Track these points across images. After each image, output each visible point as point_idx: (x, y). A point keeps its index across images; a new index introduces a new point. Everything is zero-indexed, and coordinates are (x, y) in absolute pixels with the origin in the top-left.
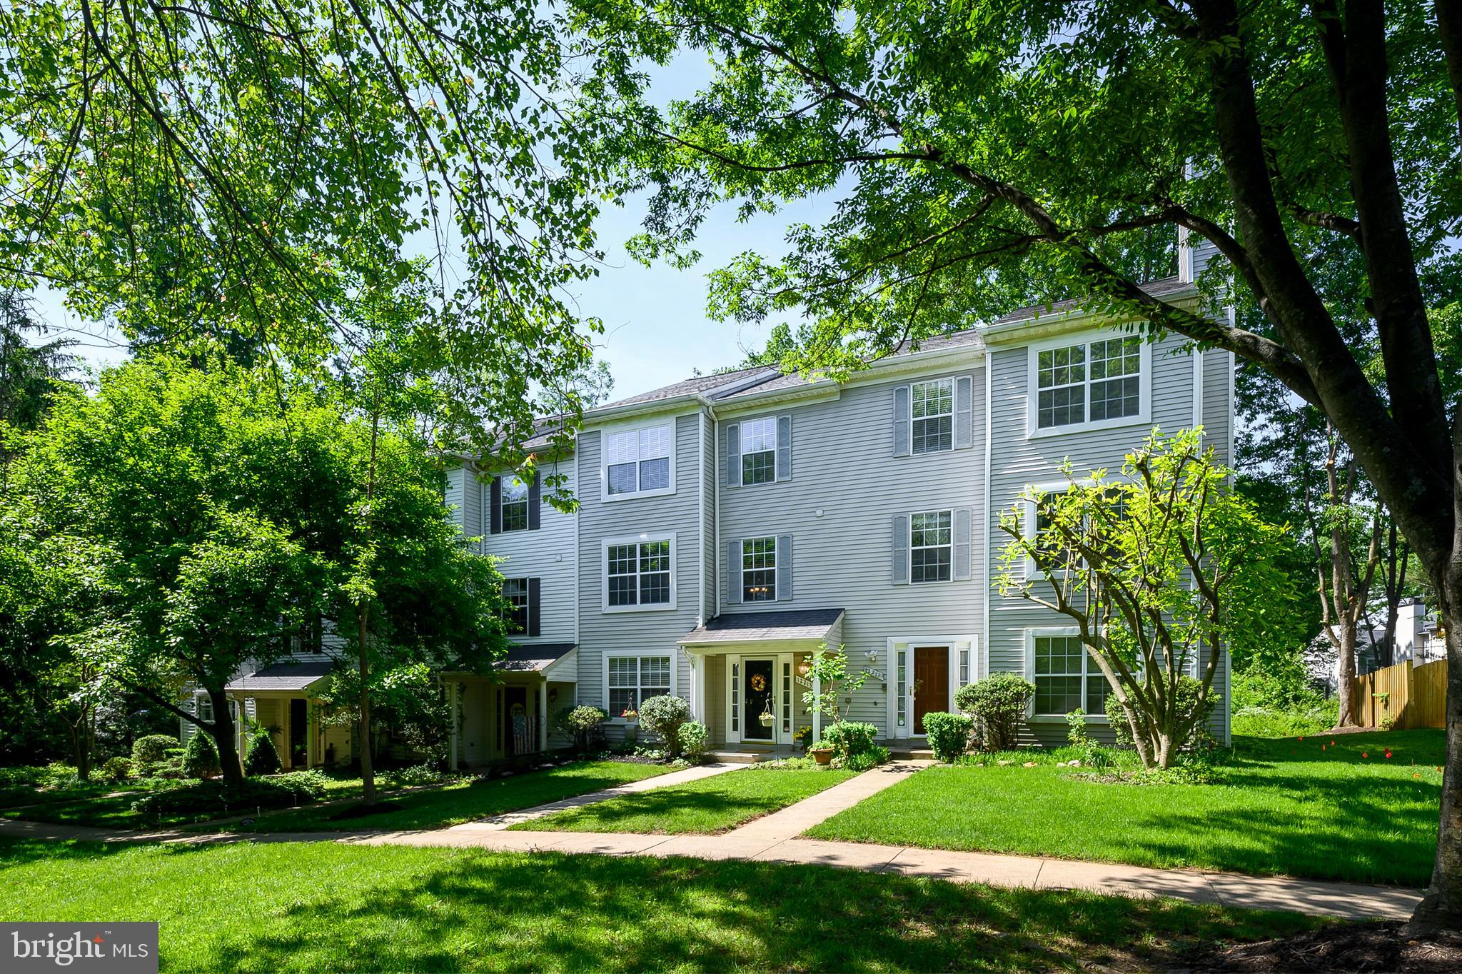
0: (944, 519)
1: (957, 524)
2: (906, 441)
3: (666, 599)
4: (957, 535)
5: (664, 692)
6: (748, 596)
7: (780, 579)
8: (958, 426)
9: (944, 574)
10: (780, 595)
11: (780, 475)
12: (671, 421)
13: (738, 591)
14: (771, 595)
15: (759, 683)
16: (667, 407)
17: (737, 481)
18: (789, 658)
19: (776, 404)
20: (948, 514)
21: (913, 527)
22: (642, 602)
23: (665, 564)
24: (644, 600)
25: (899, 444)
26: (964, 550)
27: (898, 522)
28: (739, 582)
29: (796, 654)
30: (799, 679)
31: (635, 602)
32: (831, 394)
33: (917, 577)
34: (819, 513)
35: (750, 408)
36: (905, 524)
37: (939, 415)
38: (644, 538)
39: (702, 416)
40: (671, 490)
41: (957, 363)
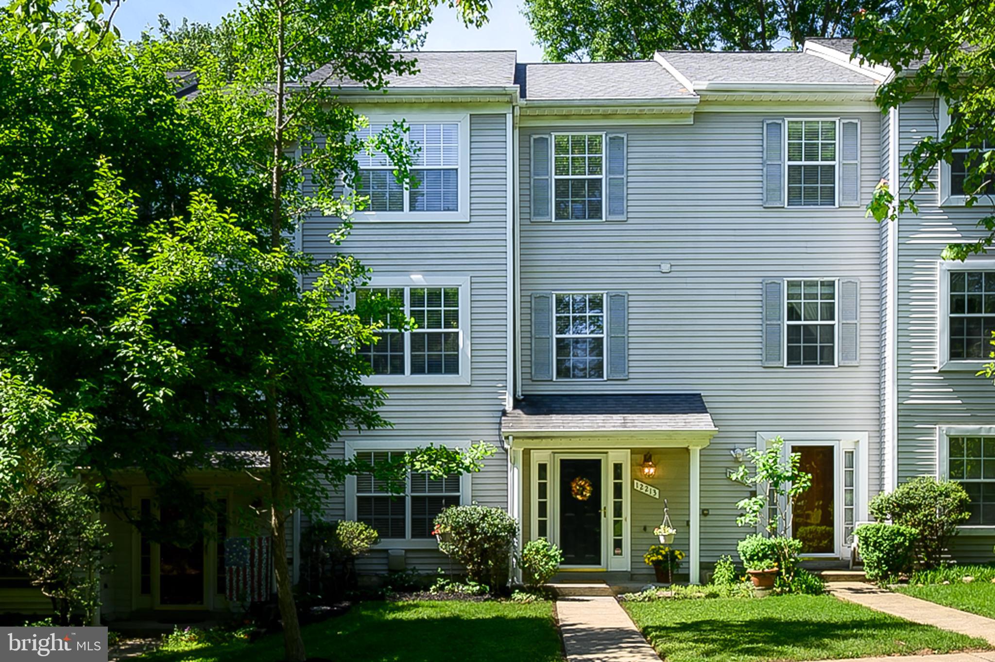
0: (827, 291)
1: (843, 297)
2: (780, 189)
3: (452, 367)
4: (843, 310)
5: (456, 501)
6: (563, 372)
7: (610, 351)
8: (843, 179)
9: (828, 358)
10: (611, 371)
11: (611, 212)
12: (462, 119)
13: (549, 364)
14: (597, 370)
15: (582, 490)
16: (461, 99)
17: (547, 214)
18: (624, 457)
19: (606, 116)
20: (832, 284)
21: (790, 297)
22: (413, 372)
23: (452, 318)
24: (417, 369)
25: (771, 192)
26: (851, 330)
27: (770, 288)
28: (550, 351)
29: (634, 451)
30: (638, 485)
31: (402, 372)
32: (682, 115)
33: (793, 358)
34: (665, 267)
35: (566, 117)
36: (779, 292)
37: (820, 163)
38: (418, 280)
39: (509, 117)
40: (462, 214)
41: (842, 103)
